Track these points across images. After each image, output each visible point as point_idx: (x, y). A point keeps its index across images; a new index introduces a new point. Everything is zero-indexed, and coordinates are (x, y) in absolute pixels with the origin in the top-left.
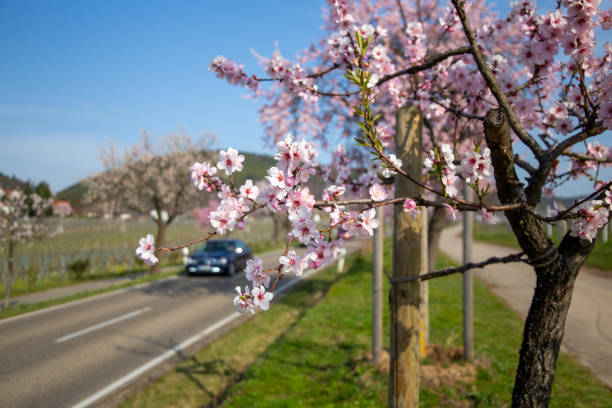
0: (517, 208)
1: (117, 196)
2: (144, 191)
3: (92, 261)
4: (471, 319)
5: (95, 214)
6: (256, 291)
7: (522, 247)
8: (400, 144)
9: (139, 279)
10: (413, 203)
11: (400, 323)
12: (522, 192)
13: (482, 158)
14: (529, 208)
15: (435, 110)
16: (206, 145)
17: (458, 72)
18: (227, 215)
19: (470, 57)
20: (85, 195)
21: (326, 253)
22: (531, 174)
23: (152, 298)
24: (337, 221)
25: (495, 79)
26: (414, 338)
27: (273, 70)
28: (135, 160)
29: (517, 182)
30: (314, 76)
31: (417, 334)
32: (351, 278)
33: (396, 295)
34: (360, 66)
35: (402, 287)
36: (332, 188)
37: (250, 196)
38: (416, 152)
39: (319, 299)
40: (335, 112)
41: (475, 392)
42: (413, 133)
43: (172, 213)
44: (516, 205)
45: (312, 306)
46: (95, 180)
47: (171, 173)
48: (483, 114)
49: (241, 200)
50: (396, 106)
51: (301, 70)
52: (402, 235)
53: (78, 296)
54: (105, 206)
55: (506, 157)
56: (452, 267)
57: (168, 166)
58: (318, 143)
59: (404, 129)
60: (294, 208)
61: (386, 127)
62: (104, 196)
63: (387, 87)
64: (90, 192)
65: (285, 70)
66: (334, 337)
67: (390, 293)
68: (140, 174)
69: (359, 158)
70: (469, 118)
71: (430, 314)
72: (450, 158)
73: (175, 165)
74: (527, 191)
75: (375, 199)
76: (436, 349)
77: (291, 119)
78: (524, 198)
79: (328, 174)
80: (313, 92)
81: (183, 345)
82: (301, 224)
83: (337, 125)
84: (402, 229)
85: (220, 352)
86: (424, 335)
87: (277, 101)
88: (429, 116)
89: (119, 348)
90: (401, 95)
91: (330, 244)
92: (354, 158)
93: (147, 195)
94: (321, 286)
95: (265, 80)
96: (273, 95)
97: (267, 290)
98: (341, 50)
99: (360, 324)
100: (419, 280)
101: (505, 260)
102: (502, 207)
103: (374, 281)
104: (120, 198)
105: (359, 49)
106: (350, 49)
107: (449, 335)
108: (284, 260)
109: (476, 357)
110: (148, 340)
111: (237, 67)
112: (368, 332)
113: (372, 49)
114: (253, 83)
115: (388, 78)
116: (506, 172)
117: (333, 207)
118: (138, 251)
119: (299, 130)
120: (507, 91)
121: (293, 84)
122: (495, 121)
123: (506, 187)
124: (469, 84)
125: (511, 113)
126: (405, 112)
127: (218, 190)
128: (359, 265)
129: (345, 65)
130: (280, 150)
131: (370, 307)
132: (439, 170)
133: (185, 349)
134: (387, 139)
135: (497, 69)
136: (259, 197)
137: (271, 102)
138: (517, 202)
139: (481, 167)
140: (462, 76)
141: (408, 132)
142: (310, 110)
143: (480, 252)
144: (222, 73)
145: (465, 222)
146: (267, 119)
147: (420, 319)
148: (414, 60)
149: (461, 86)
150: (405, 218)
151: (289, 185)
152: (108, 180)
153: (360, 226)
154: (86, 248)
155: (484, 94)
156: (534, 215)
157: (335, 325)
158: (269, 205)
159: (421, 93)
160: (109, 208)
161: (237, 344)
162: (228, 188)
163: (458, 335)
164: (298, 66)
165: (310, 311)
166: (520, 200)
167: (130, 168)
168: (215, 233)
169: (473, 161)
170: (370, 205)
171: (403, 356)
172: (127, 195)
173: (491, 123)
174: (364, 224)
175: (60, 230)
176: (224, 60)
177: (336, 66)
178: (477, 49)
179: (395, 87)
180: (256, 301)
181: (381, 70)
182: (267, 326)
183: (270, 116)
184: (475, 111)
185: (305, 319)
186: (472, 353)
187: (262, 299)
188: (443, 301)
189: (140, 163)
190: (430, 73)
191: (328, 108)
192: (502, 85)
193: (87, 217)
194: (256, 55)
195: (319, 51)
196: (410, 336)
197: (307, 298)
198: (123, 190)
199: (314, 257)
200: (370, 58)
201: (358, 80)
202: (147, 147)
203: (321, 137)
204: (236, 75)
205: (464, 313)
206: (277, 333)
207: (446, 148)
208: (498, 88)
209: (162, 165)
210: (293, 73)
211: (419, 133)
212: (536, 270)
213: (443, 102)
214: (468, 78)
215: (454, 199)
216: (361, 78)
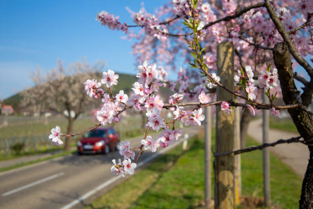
0: (296, 107)
1: (42, 101)
2: (59, 98)
3: (26, 143)
4: (269, 179)
5: (29, 113)
6: (125, 162)
7: (300, 132)
8: (220, 67)
9: (57, 154)
10: (227, 105)
11: (221, 182)
12: (299, 97)
13: (272, 75)
14: (303, 107)
15: (243, 44)
16: (99, 69)
17: (257, 20)
18: (108, 113)
19: (265, 9)
20: (22, 101)
21: (171, 137)
22: (305, 85)
23: (65, 166)
24: (177, 116)
25: (281, 24)
26: (230, 192)
27: (137, 20)
28: (54, 79)
29: (295, 90)
30: (164, 23)
31: (233, 190)
32: (192, 153)
33: (218, 165)
34: (193, 17)
35: (222, 159)
36: (175, 96)
37: (123, 101)
38: (230, 72)
39: (171, 167)
40: (180, 47)
42: (228, 60)
43: (77, 112)
44: (295, 106)
45: (166, 171)
46: (28, 91)
47: (76, 87)
48: (272, 46)
49: (117, 103)
50: (217, 42)
51: (155, 20)
52: (221, 125)
53: (17, 166)
54: (35, 108)
55: (288, 74)
56: (254, 146)
57: (74, 82)
58: (169, 67)
59: (222, 57)
60: (150, 108)
61: (211, 56)
62: (34, 102)
63: (212, 30)
64: (25, 99)
65: (145, 19)
66: (181, 191)
67: (214, 162)
68: (57, 87)
69: (196, 76)
70: (265, 49)
71: (242, 176)
72: (251, 75)
73: (79, 82)
74: (303, 96)
75: (202, 102)
76: (246, 199)
77: (152, 52)
78: (300, 101)
79: (174, 87)
80: (163, 34)
81: (85, 197)
82: (154, 118)
83: (182, 55)
84: (222, 121)
85: (108, 201)
86: (238, 190)
87: (144, 40)
88: (238, 48)
89: (43, 199)
90: (220, 35)
91: (174, 132)
92: (193, 76)
93: (61, 101)
94: (172, 158)
95: (132, 26)
96: (141, 36)
97: (133, 161)
98: (181, 6)
99: (197, 182)
100: (233, 154)
101: (289, 141)
102: (285, 107)
103: (205, 155)
104: (44, 103)
105: (192, 6)
106: (187, 6)
107: (254, 190)
108: (144, 142)
109: (272, 205)
110: (62, 193)
111: (114, 18)
112: (202, 187)
113: (201, 5)
114: (125, 28)
115: (211, 24)
116: (288, 84)
117: (175, 107)
118: (50, 137)
119: (157, 58)
120: (289, 31)
121: (150, 29)
122: (280, 50)
123: (288, 94)
124: (264, 27)
125: (292, 45)
126: (223, 46)
127: (102, 97)
128: (196, 145)
129: (183, 16)
130: (140, 71)
131: (203, 172)
132: (244, 83)
133: (85, 200)
134: (211, 64)
135: (282, 17)
136: (127, 101)
137: (139, 41)
138: (296, 103)
139: (271, 80)
140: (259, 22)
141: (225, 59)
142: (164, 46)
143: (273, 136)
144: (105, 22)
145: (264, 117)
146: (137, 52)
147: (235, 179)
148: (229, 12)
149: (259, 28)
150: (223, 115)
151: (146, 94)
152: (37, 91)
153: (192, 119)
154: (22, 135)
155: (274, 33)
156: (307, 112)
157: (181, 183)
158: (134, 107)
159: (233, 33)
160: (37, 109)
161: (119, 195)
162: (108, 96)
163: (260, 190)
164: (154, 17)
165: (165, 174)
166: (297, 102)
167: (51, 84)
168: (100, 125)
169: (266, 77)
170: (199, 106)
171: (223, 204)
172: (49, 101)
173: (278, 52)
174: (195, 118)
175: (6, 123)
176: (106, 14)
177: (178, 17)
178: (269, 4)
179: (216, 30)
180: (126, 169)
181: (207, 19)
182: (138, 184)
183: (139, 50)
184: (269, 44)
185: (162, 180)
186: (270, 202)
187: (129, 167)
188: (251, 168)
189: (57, 80)
190: (240, 20)
191: (176, 45)
192: (286, 27)
193: (23, 115)
194: (130, 11)
195: (170, 8)
196: (227, 191)
197: (163, 166)
198: (46, 98)
199: (163, 140)
200: (200, 11)
201: (191, 25)
202: (61, 70)
203: (172, 63)
204: (113, 23)
205: (264, 176)
206: (144, 188)
207: (249, 69)
208: (283, 29)
209: (70, 82)
210: (150, 21)
211: (232, 60)
212: (309, 147)
213: (248, 39)
214: (264, 23)
215: (254, 101)
216: (193, 24)
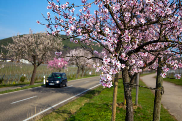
1: (19, 54)
41: (136, 110)
47: (41, 47)
54: (15, 58)
57: (40, 44)
64: (9, 52)
68: (29, 46)
73: (43, 44)
85: (66, 109)
93: (31, 54)
